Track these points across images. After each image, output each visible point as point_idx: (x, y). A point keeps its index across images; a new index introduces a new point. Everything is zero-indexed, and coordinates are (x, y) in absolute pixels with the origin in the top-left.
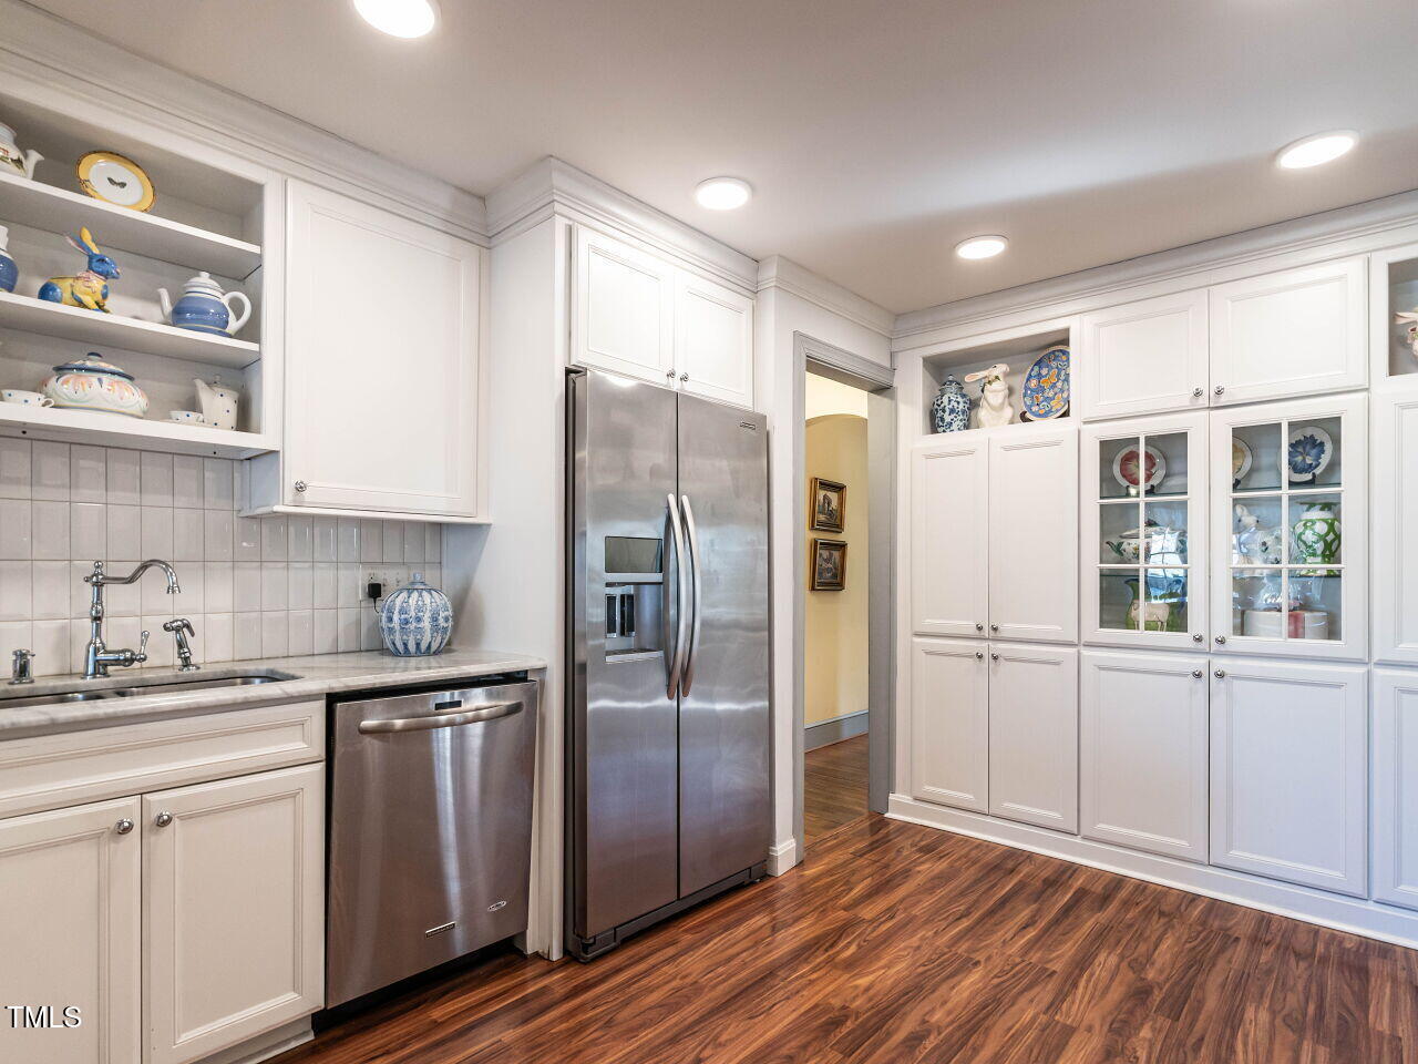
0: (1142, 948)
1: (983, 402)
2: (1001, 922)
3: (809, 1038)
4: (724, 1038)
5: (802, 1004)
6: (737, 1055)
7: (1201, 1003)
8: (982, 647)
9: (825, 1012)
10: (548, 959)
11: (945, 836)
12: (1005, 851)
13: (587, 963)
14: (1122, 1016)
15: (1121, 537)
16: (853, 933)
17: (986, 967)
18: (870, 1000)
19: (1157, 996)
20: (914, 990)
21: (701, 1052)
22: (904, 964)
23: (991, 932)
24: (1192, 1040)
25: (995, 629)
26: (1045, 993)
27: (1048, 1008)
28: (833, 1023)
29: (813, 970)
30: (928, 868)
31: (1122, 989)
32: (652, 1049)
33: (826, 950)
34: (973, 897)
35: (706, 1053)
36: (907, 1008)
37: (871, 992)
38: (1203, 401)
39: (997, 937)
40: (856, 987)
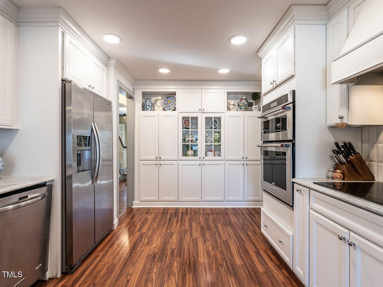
0: (198, 220)
1: (156, 105)
2: (172, 223)
3: (151, 263)
4: (131, 272)
5: (144, 256)
6: (137, 275)
7: (211, 226)
8: (157, 162)
9: (150, 256)
10: (56, 278)
11: (149, 209)
12: (163, 209)
13: (72, 273)
14: (202, 233)
15: (185, 137)
16: (144, 236)
17: (175, 233)
18: (158, 249)
19: (205, 228)
20: (165, 243)
21: (127, 279)
22: (160, 239)
23: (172, 226)
24: (214, 233)
25: (160, 158)
26: (188, 234)
27: (191, 237)
28: (154, 257)
29: (141, 248)
30: (150, 217)
31: (199, 228)
32: (113, 284)
33: (141, 242)
34: (163, 220)
35: (129, 278)
36: (166, 247)
37: (157, 248)
38: (201, 111)
39: (174, 226)
40: (153, 248)
